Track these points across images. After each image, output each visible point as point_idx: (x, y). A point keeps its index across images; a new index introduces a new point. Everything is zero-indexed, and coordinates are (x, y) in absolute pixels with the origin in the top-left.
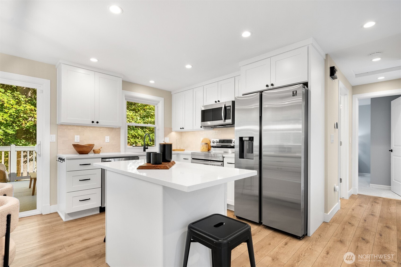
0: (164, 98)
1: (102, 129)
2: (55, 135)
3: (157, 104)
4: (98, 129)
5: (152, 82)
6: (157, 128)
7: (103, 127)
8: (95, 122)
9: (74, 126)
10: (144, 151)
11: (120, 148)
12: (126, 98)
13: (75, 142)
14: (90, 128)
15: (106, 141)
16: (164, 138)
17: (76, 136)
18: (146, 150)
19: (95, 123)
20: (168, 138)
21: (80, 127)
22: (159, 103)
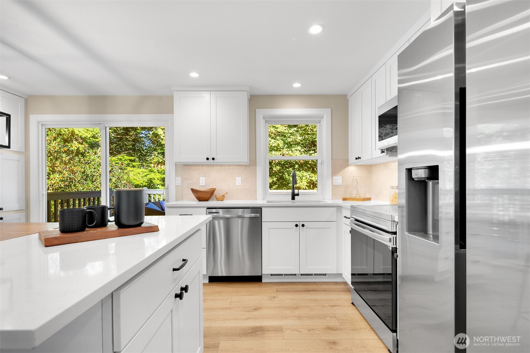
0: (330, 110)
1: (231, 168)
2: (180, 178)
3: (320, 121)
4: (227, 168)
5: (297, 85)
6: (319, 162)
7: (233, 165)
8: (210, 158)
9: (199, 165)
10: (292, 199)
11: (256, 194)
12: (266, 119)
13: (200, 185)
14: (217, 167)
15: (237, 184)
16: (332, 178)
17: (201, 178)
18: (296, 197)
19: (211, 160)
20: (341, 177)
21: (205, 166)
22: (323, 118)
